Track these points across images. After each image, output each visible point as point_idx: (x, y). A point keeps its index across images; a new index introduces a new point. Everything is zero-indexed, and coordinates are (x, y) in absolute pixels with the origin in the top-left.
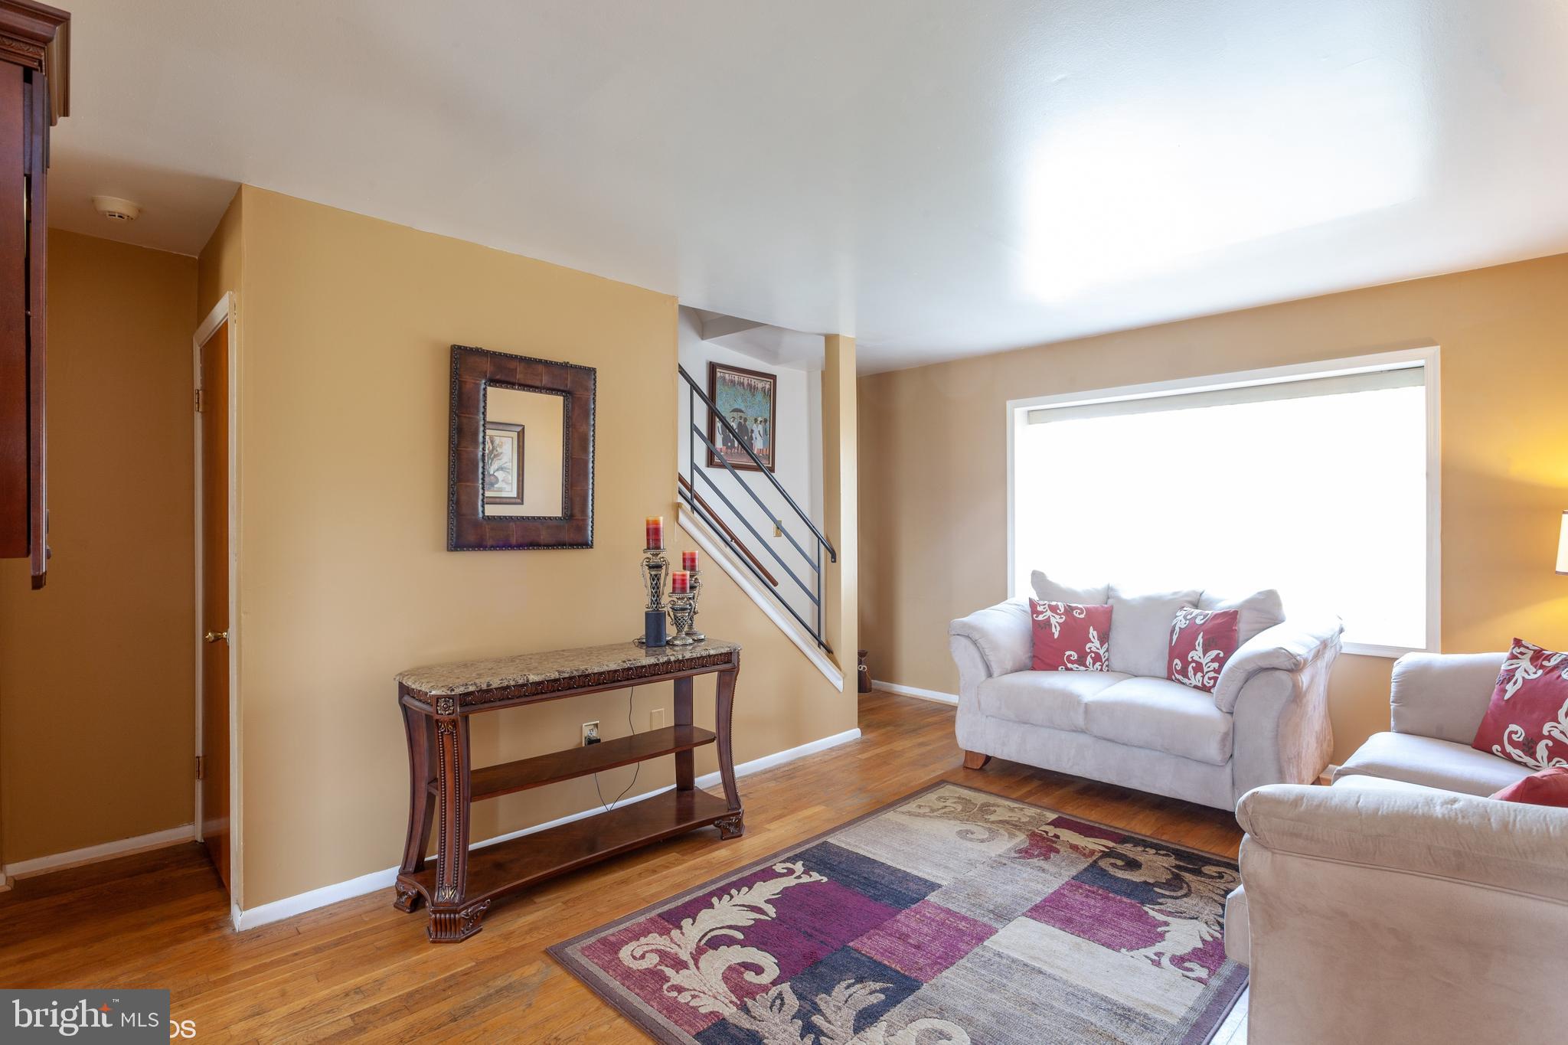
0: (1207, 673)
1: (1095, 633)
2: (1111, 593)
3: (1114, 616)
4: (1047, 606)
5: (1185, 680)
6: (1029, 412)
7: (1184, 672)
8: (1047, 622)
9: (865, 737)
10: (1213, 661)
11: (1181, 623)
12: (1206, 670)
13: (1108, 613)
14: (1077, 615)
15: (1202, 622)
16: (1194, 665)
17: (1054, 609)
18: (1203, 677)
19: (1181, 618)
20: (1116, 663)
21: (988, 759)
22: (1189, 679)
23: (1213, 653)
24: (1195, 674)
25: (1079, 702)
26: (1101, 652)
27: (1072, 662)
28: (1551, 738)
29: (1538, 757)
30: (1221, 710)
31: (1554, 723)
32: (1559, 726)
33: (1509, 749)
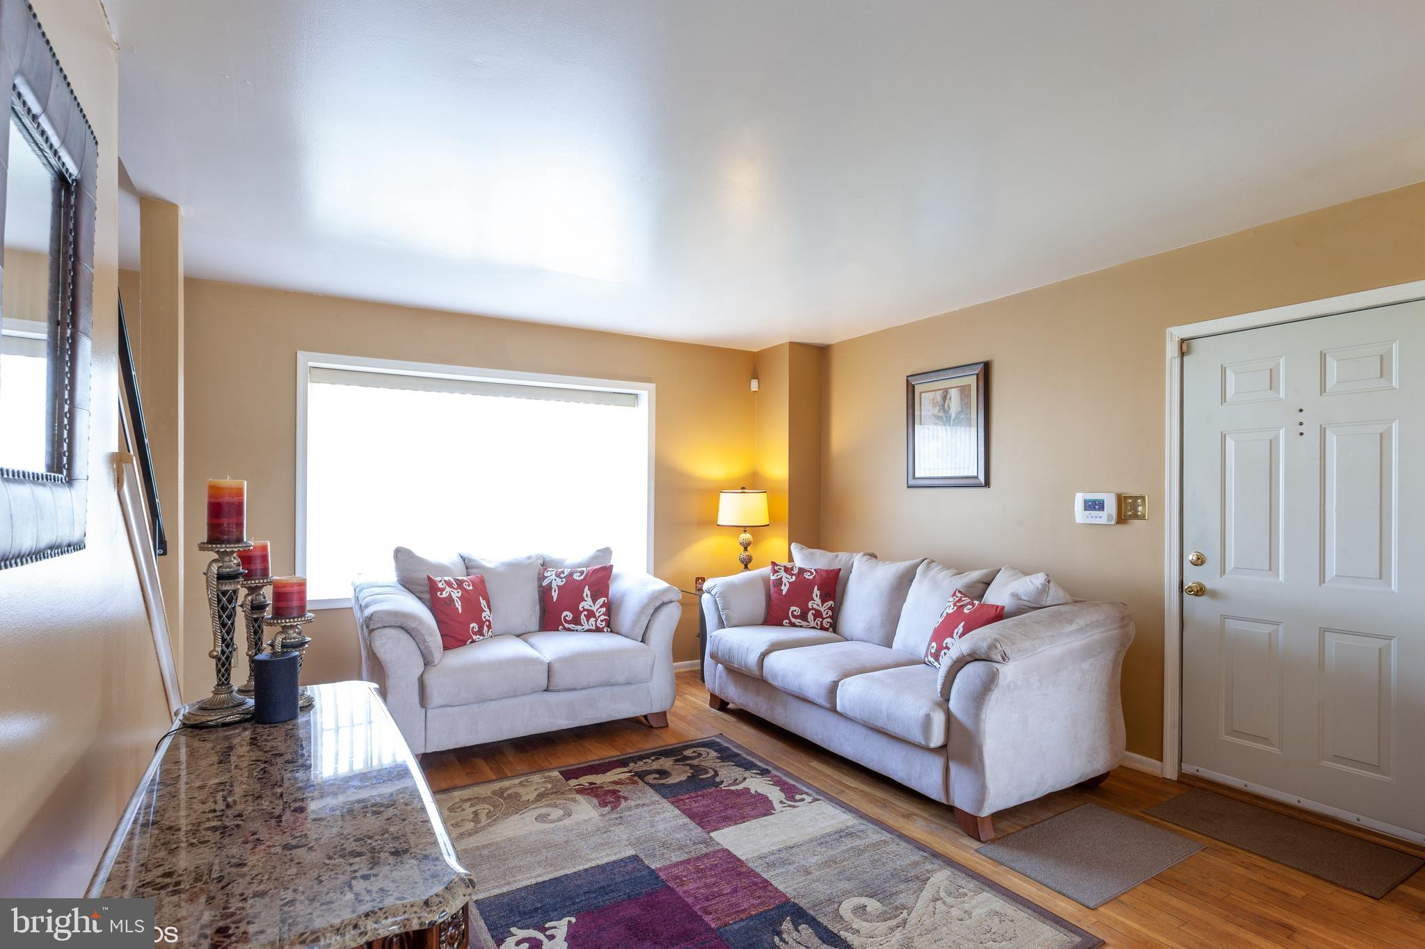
0: (599, 617)
1: (483, 603)
3: (487, 584)
4: (443, 582)
5: (579, 627)
7: (576, 621)
8: (450, 598)
10: (601, 607)
11: (556, 581)
12: (597, 615)
13: (483, 581)
14: (467, 588)
15: (582, 577)
16: (586, 613)
17: (449, 584)
19: (554, 577)
22: (582, 625)
24: (588, 621)
25: (542, 664)
26: (492, 620)
27: (475, 634)
28: (813, 609)
29: (809, 620)
30: (637, 641)
31: (813, 602)
32: (816, 602)
33: (793, 620)
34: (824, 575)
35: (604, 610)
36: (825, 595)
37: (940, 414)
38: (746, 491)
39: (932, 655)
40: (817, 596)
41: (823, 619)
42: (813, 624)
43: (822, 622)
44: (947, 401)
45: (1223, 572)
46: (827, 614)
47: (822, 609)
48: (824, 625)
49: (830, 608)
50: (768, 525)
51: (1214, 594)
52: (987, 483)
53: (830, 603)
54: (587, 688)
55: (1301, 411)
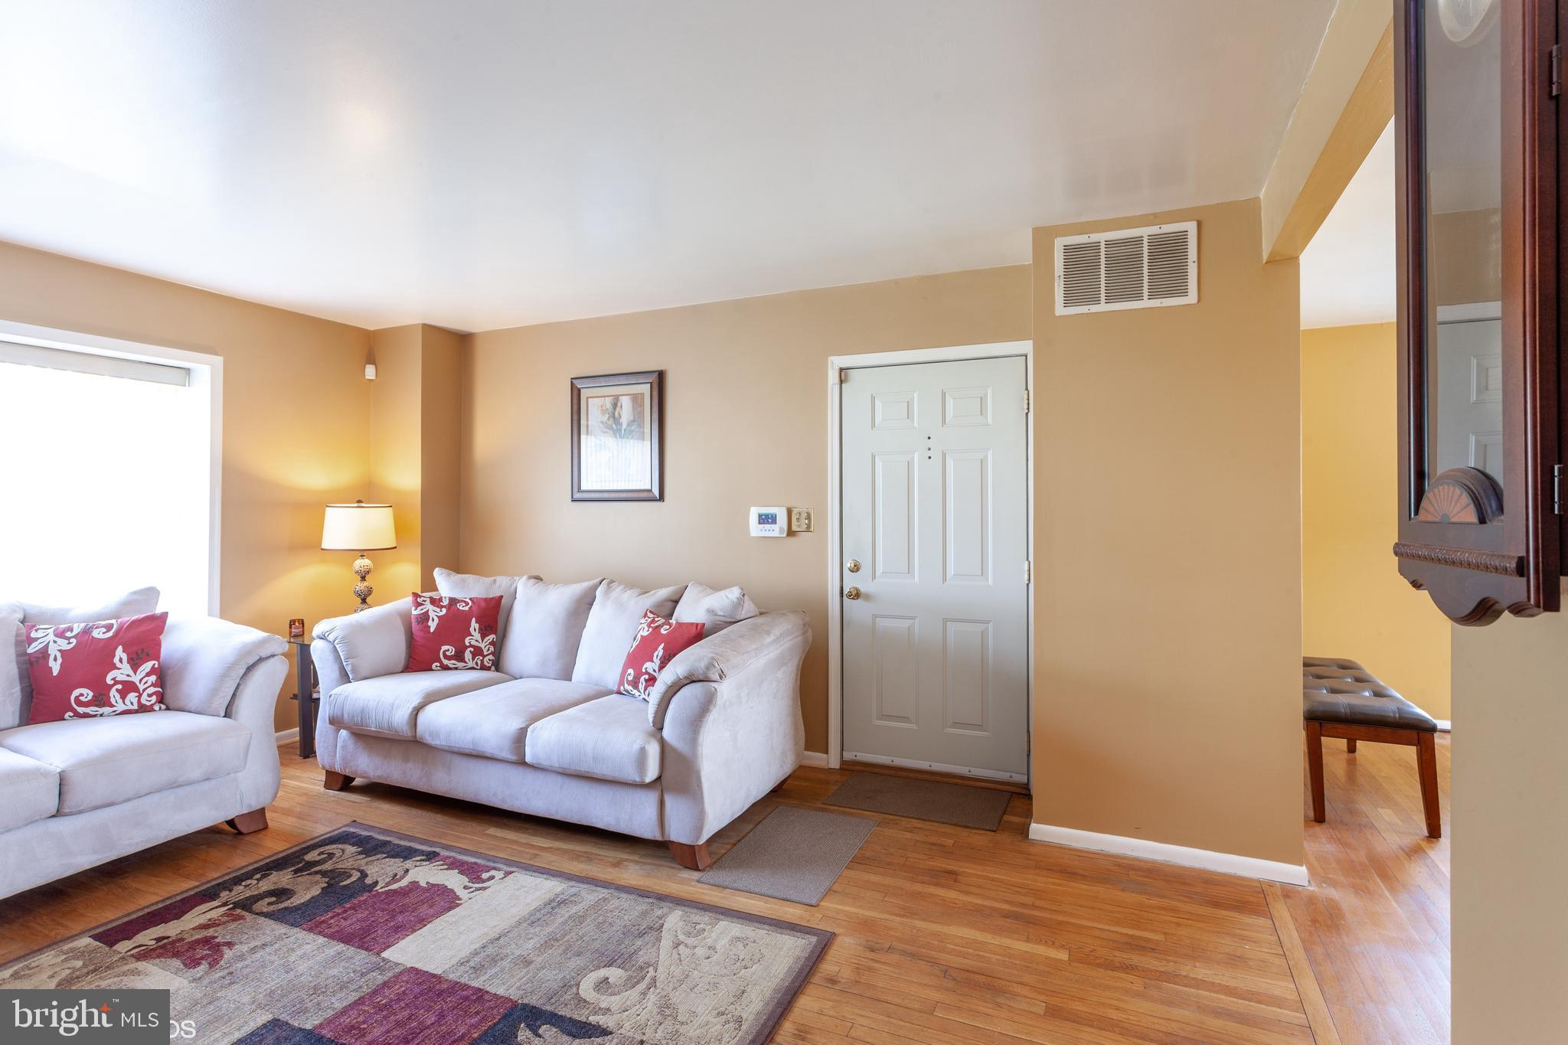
0: (144, 690)
5: (106, 710)
7: (100, 701)
10: (148, 674)
11: (56, 644)
12: (141, 687)
15: (110, 634)
18: (139, 697)
19: (51, 637)
22: (112, 706)
23: (147, 667)
24: (123, 698)
28: (471, 646)
29: (467, 660)
30: (219, 716)
31: (471, 637)
32: (474, 637)
33: (445, 662)
34: (483, 604)
35: (153, 678)
36: (485, 626)
37: (610, 423)
38: (363, 505)
39: (629, 683)
40: (475, 630)
41: (484, 656)
42: (471, 664)
43: (482, 661)
44: (618, 409)
45: (874, 577)
46: (489, 650)
47: (482, 645)
48: (486, 663)
49: (492, 643)
50: (396, 547)
51: (868, 597)
52: (661, 498)
53: (492, 637)
54: (136, 798)
55: (929, 438)
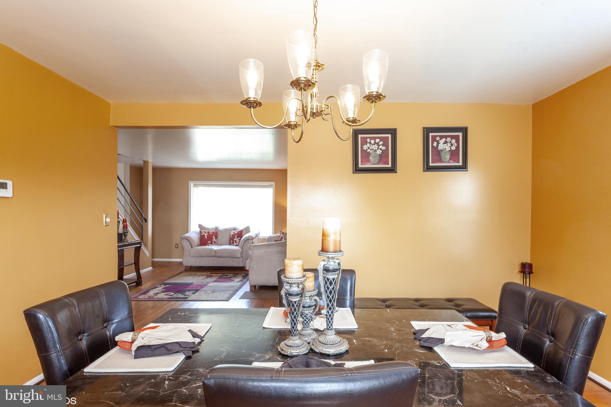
1: (214, 237)
2: (217, 229)
3: (218, 233)
4: (203, 232)
6: (194, 184)
7: (233, 243)
8: (204, 235)
9: (154, 269)
10: (238, 240)
11: (232, 233)
12: (237, 242)
13: (217, 233)
14: (210, 233)
15: (237, 233)
16: (235, 241)
17: (205, 232)
20: (219, 243)
21: (191, 266)
23: (239, 238)
24: (235, 243)
25: (214, 250)
26: (216, 241)
27: (210, 244)
30: (240, 248)
